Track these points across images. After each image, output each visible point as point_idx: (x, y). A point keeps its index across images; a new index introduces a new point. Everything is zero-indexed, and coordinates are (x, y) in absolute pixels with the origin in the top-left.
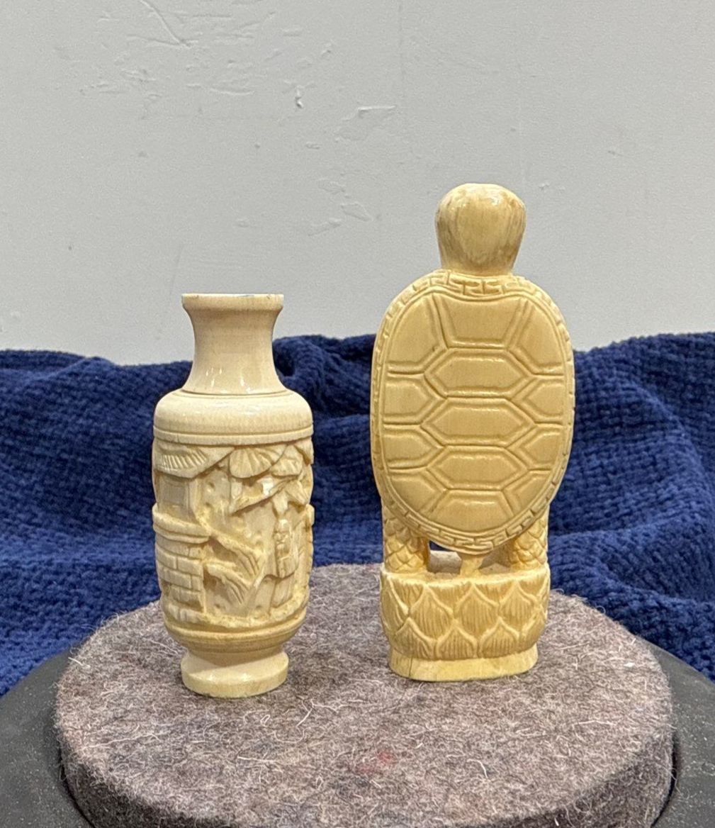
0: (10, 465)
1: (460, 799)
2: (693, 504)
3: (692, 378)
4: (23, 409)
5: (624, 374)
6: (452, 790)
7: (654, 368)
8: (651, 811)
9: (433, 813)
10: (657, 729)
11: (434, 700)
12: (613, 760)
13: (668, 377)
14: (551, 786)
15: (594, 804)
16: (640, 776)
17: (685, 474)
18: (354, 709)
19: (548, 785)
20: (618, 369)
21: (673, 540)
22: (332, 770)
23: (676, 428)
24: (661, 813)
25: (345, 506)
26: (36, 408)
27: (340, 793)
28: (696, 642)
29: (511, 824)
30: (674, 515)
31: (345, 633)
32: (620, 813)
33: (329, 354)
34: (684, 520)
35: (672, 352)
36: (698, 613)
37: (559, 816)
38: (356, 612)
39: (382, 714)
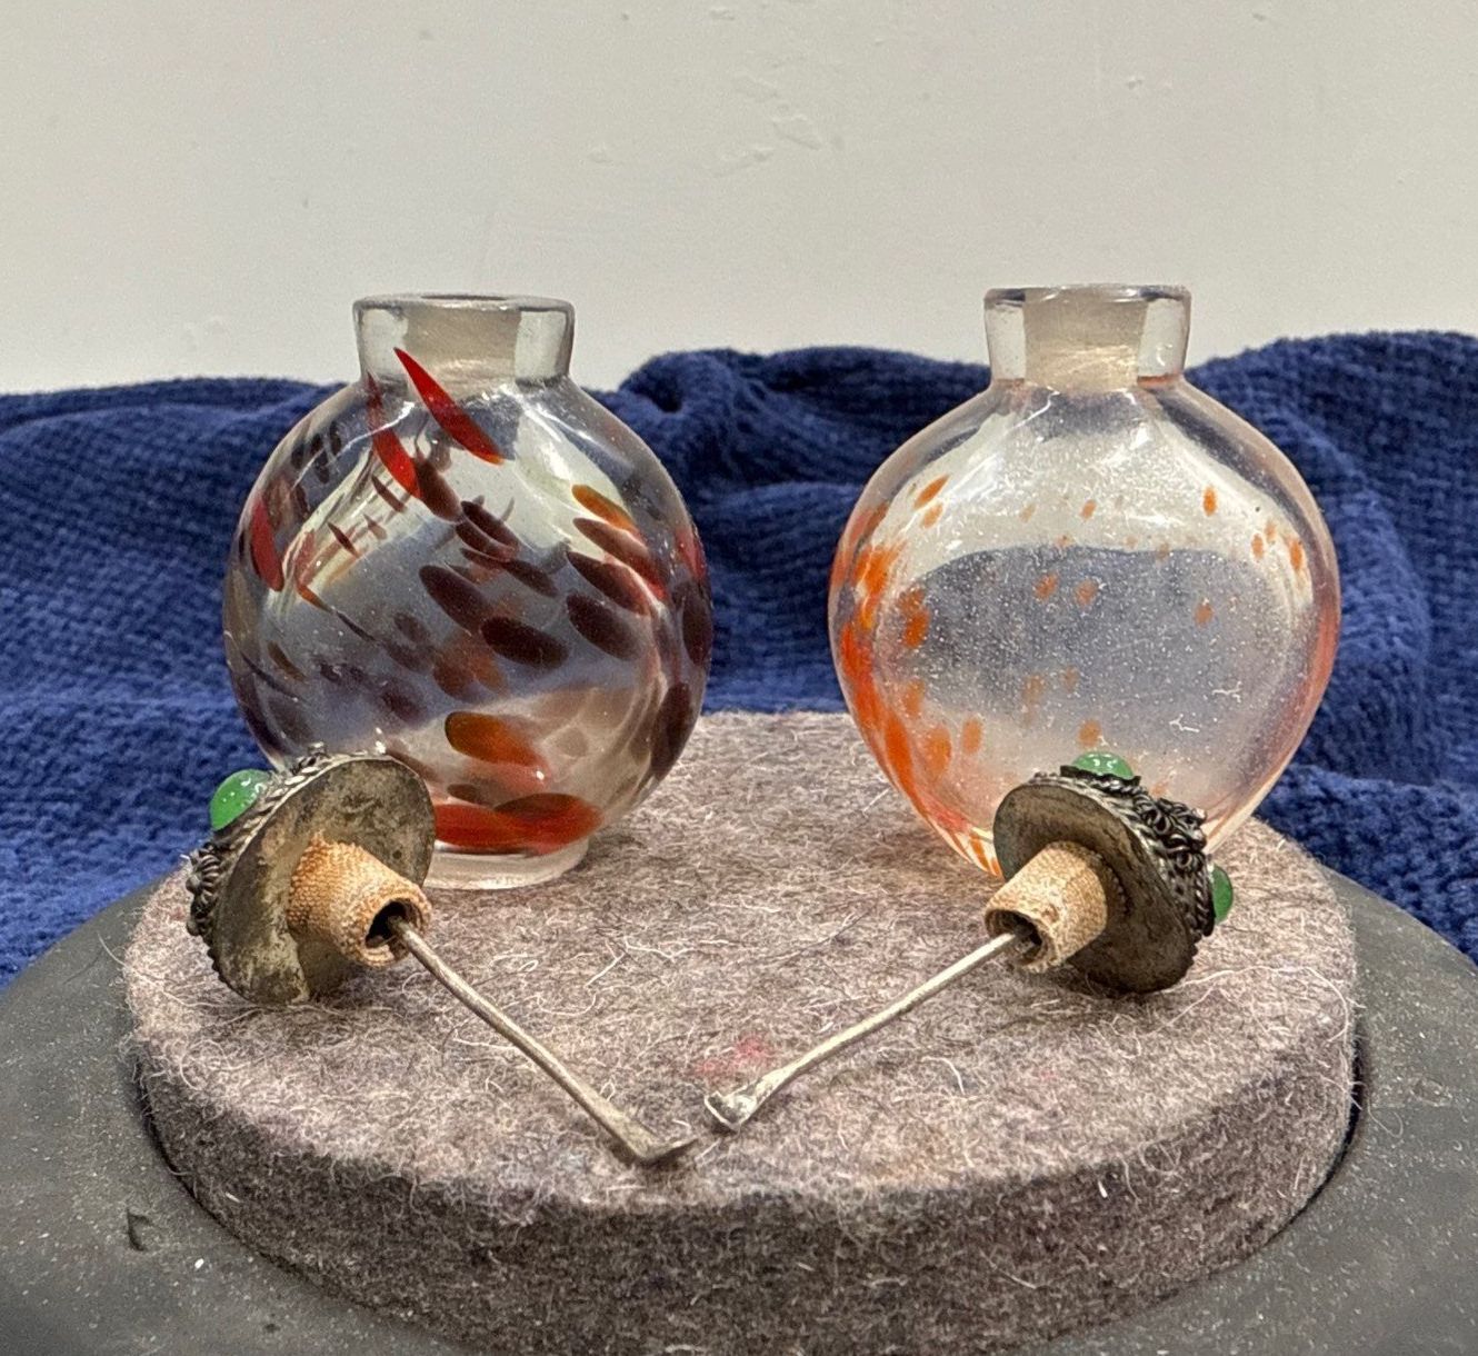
0: (195, 565)
1: (897, 1134)
2: (1392, 619)
3: (1387, 407)
4: (215, 468)
5: (1266, 395)
6: (882, 1116)
7: (1322, 388)
8: (1307, 1171)
9: (834, 1161)
10: (1324, 1006)
11: (870, 945)
12: (1230, 1065)
13: (1345, 404)
14: (1094, 1113)
15: (1186, 1153)
16: (1287, 1099)
17: (1376, 570)
18: (707, 956)
19: (1088, 1111)
20: (1256, 388)
21: (1352, 680)
22: (640, 1069)
23: (1360, 490)
24: (1330, 1176)
25: (769, 640)
26: (235, 468)
27: (646, 1115)
28: (1396, 860)
29: (1000, 1189)
30: (1353, 635)
31: (718, 824)
32: (1242, 1174)
33: (746, 381)
34: (1374, 646)
35: (1355, 360)
36: (1399, 808)
37: (1109, 1176)
38: (745, 789)
39: (762, 967)
